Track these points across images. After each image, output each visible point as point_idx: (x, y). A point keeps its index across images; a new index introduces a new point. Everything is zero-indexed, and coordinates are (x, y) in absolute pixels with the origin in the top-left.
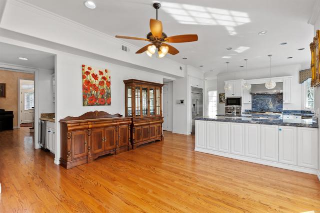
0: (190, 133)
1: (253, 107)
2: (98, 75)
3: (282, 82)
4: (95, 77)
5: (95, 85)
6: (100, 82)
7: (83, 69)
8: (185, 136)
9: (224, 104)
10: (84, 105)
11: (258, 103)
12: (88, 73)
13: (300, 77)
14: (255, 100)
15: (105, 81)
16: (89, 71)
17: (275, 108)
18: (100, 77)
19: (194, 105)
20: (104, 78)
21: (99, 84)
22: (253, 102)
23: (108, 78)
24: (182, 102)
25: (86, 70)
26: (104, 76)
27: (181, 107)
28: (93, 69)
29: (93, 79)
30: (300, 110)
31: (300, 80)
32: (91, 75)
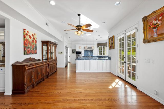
2: (32, 36)
4: (30, 37)
5: (30, 42)
6: (32, 40)
7: (24, 32)
8: (63, 68)
9: (75, 54)
10: (24, 54)
12: (27, 34)
14: (85, 52)
15: (34, 40)
16: (27, 33)
17: (91, 55)
18: (32, 37)
19: (66, 54)
20: (34, 38)
21: (32, 42)
23: (36, 39)
24: (62, 53)
25: (26, 32)
26: (34, 37)
27: (61, 55)
28: (29, 32)
29: (29, 38)
32: (28, 35)
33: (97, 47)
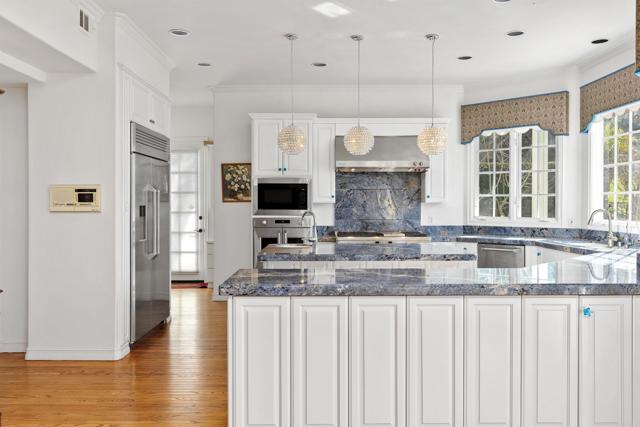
0: (127, 350)
1: (338, 217)
3: (416, 136)
9: (251, 207)
11: (353, 202)
13: (463, 126)
14: (345, 191)
17: (401, 217)
19: (142, 210)
22: (338, 197)
30: (461, 223)
31: (463, 132)
33: (465, 141)
